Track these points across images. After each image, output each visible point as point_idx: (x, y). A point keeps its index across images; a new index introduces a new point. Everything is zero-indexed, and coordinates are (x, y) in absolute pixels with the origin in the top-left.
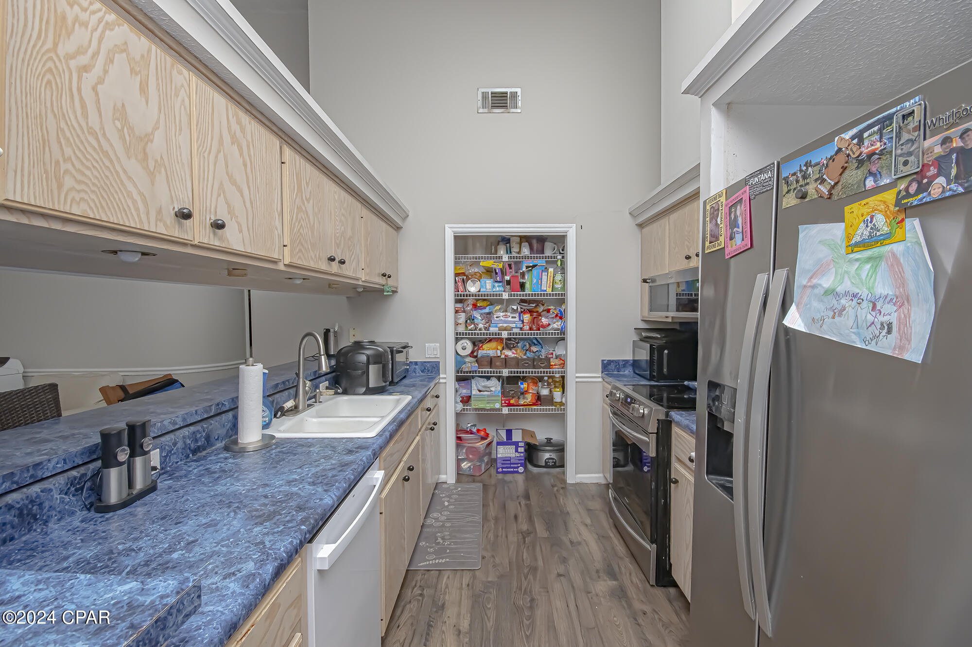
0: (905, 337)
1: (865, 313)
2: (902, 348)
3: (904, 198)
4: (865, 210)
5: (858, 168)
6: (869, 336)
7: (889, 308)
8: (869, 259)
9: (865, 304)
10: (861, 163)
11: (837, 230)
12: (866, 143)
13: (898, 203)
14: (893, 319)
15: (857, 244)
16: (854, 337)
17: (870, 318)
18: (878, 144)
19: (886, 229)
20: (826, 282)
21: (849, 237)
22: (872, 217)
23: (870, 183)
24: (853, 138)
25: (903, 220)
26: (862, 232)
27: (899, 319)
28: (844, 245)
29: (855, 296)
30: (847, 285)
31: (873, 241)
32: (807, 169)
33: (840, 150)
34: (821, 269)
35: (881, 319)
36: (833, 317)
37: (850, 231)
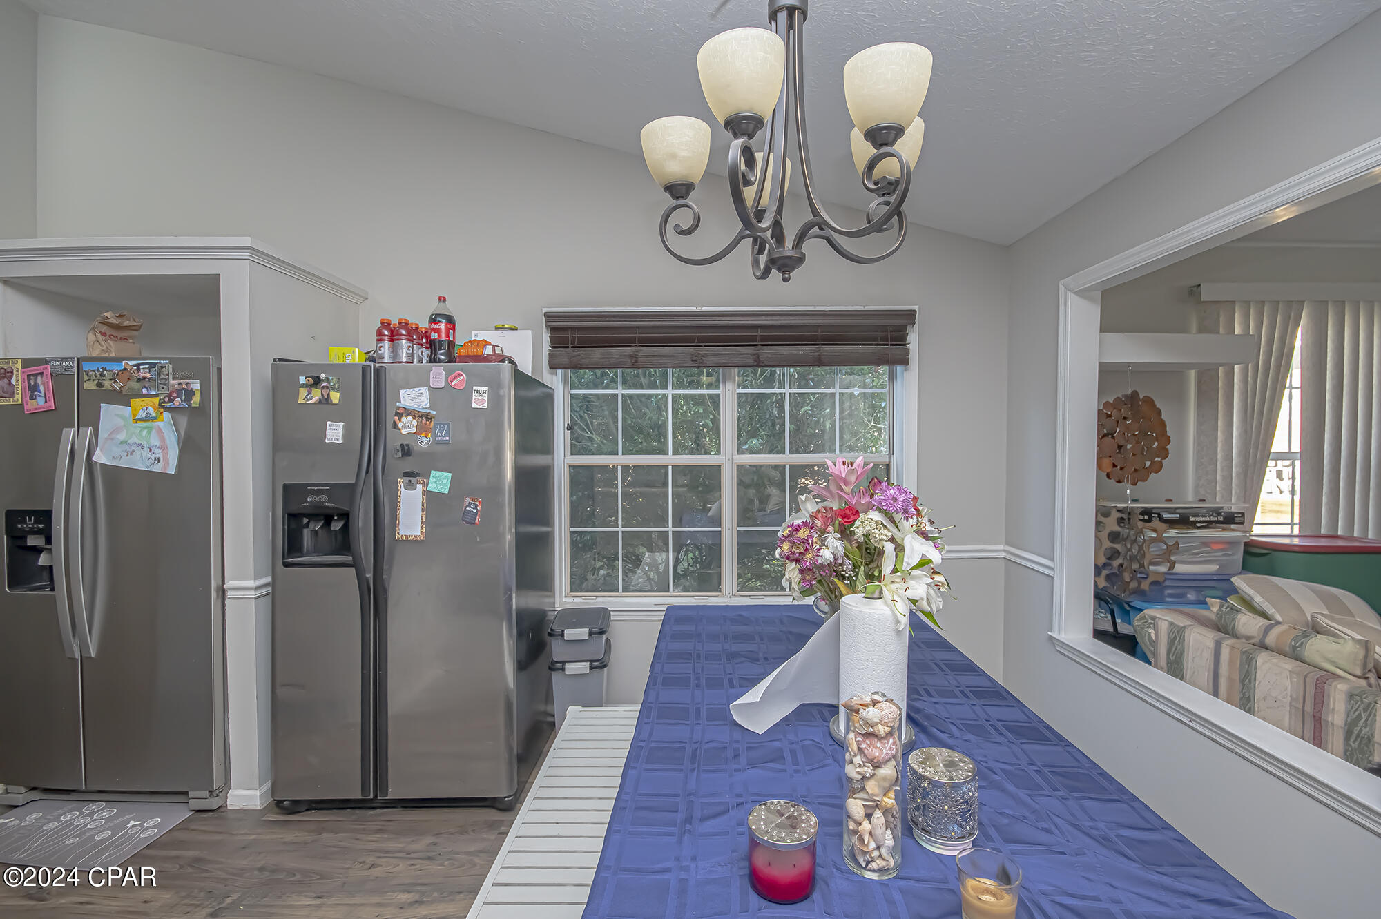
0: (167, 464)
1: (146, 452)
2: (165, 469)
3: (163, 403)
4: (143, 404)
5: (137, 381)
6: (149, 464)
7: (157, 451)
8: (145, 428)
9: (145, 449)
10: (139, 380)
11: (126, 411)
12: (142, 371)
13: (160, 404)
14: (161, 456)
15: (139, 420)
16: (141, 465)
17: (149, 456)
18: (149, 374)
19: (154, 415)
20: (122, 436)
21: (134, 415)
22: (147, 408)
23: (145, 391)
24: (134, 365)
25: (162, 413)
26: (141, 414)
27: (163, 456)
28: (131, 419)
29: (140, 445)
30: (134, 439)
31: (147, 419)
32: (103, 371)
33: (125, 369)
34: (117, 430)
35: (154, 456)
36: (127, 456)
37: (134, 412)
